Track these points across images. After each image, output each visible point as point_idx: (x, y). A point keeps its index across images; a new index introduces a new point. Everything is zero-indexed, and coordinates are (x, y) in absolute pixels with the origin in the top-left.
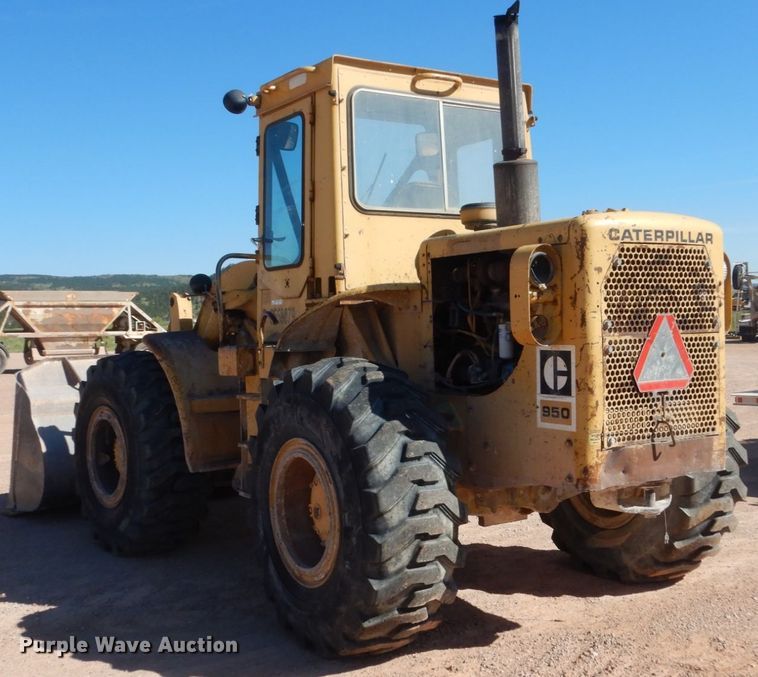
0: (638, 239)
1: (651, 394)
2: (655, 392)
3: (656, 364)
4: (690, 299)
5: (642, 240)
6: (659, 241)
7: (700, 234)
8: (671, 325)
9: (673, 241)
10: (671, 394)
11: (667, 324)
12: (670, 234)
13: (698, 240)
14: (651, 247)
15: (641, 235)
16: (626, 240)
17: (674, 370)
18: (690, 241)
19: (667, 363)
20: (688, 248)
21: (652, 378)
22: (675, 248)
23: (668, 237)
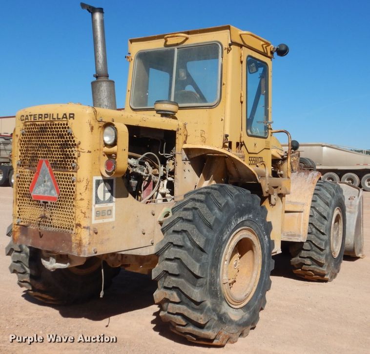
0: (31, 120)
1: (40, 202)
2: (42, 201)
3: (41, 186)
4: (59, 151)
5: (32, 120)
6: (40, 120)
7: (65, 114)
8: (48, 166)
9: (48, 119)
10: (49, 204)
11: (46, 165)
12: (46, 116)
13: (63, 118)
14: (37, 123)
15: (32, 117)
16: (27, 120)
17: (50, 191)
18: (58, 119)
19: (47, 186)
20: (57, 123)
21: (39, 193)
22: (49, 123)
23: (45, 117)
